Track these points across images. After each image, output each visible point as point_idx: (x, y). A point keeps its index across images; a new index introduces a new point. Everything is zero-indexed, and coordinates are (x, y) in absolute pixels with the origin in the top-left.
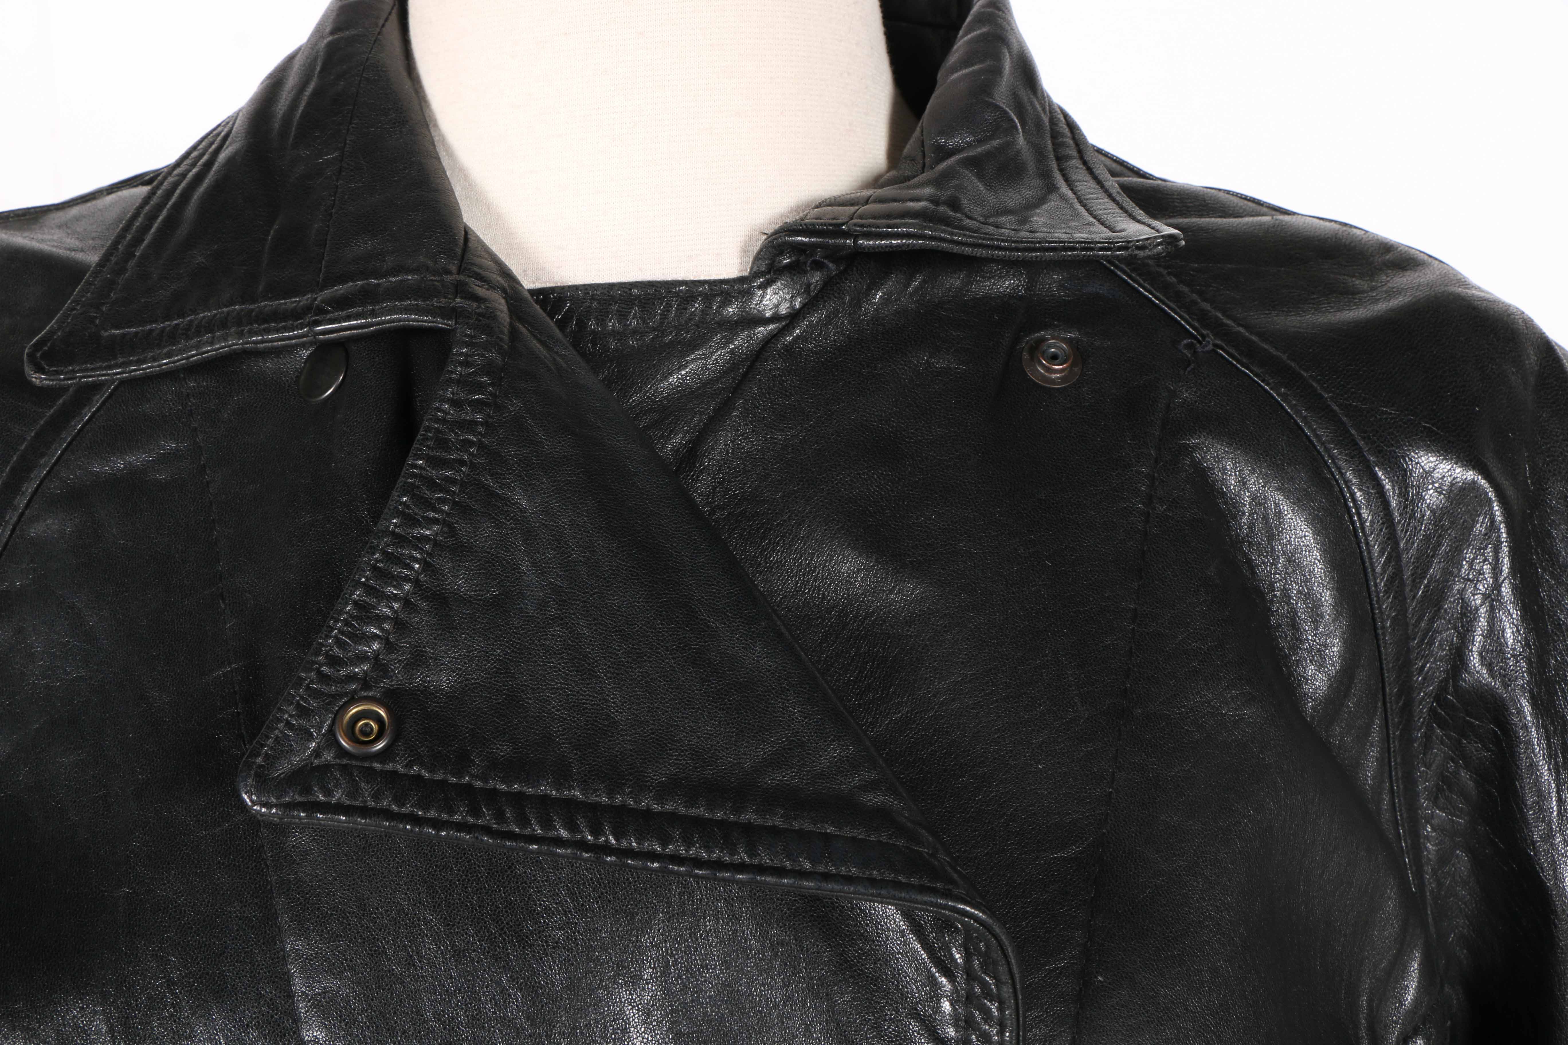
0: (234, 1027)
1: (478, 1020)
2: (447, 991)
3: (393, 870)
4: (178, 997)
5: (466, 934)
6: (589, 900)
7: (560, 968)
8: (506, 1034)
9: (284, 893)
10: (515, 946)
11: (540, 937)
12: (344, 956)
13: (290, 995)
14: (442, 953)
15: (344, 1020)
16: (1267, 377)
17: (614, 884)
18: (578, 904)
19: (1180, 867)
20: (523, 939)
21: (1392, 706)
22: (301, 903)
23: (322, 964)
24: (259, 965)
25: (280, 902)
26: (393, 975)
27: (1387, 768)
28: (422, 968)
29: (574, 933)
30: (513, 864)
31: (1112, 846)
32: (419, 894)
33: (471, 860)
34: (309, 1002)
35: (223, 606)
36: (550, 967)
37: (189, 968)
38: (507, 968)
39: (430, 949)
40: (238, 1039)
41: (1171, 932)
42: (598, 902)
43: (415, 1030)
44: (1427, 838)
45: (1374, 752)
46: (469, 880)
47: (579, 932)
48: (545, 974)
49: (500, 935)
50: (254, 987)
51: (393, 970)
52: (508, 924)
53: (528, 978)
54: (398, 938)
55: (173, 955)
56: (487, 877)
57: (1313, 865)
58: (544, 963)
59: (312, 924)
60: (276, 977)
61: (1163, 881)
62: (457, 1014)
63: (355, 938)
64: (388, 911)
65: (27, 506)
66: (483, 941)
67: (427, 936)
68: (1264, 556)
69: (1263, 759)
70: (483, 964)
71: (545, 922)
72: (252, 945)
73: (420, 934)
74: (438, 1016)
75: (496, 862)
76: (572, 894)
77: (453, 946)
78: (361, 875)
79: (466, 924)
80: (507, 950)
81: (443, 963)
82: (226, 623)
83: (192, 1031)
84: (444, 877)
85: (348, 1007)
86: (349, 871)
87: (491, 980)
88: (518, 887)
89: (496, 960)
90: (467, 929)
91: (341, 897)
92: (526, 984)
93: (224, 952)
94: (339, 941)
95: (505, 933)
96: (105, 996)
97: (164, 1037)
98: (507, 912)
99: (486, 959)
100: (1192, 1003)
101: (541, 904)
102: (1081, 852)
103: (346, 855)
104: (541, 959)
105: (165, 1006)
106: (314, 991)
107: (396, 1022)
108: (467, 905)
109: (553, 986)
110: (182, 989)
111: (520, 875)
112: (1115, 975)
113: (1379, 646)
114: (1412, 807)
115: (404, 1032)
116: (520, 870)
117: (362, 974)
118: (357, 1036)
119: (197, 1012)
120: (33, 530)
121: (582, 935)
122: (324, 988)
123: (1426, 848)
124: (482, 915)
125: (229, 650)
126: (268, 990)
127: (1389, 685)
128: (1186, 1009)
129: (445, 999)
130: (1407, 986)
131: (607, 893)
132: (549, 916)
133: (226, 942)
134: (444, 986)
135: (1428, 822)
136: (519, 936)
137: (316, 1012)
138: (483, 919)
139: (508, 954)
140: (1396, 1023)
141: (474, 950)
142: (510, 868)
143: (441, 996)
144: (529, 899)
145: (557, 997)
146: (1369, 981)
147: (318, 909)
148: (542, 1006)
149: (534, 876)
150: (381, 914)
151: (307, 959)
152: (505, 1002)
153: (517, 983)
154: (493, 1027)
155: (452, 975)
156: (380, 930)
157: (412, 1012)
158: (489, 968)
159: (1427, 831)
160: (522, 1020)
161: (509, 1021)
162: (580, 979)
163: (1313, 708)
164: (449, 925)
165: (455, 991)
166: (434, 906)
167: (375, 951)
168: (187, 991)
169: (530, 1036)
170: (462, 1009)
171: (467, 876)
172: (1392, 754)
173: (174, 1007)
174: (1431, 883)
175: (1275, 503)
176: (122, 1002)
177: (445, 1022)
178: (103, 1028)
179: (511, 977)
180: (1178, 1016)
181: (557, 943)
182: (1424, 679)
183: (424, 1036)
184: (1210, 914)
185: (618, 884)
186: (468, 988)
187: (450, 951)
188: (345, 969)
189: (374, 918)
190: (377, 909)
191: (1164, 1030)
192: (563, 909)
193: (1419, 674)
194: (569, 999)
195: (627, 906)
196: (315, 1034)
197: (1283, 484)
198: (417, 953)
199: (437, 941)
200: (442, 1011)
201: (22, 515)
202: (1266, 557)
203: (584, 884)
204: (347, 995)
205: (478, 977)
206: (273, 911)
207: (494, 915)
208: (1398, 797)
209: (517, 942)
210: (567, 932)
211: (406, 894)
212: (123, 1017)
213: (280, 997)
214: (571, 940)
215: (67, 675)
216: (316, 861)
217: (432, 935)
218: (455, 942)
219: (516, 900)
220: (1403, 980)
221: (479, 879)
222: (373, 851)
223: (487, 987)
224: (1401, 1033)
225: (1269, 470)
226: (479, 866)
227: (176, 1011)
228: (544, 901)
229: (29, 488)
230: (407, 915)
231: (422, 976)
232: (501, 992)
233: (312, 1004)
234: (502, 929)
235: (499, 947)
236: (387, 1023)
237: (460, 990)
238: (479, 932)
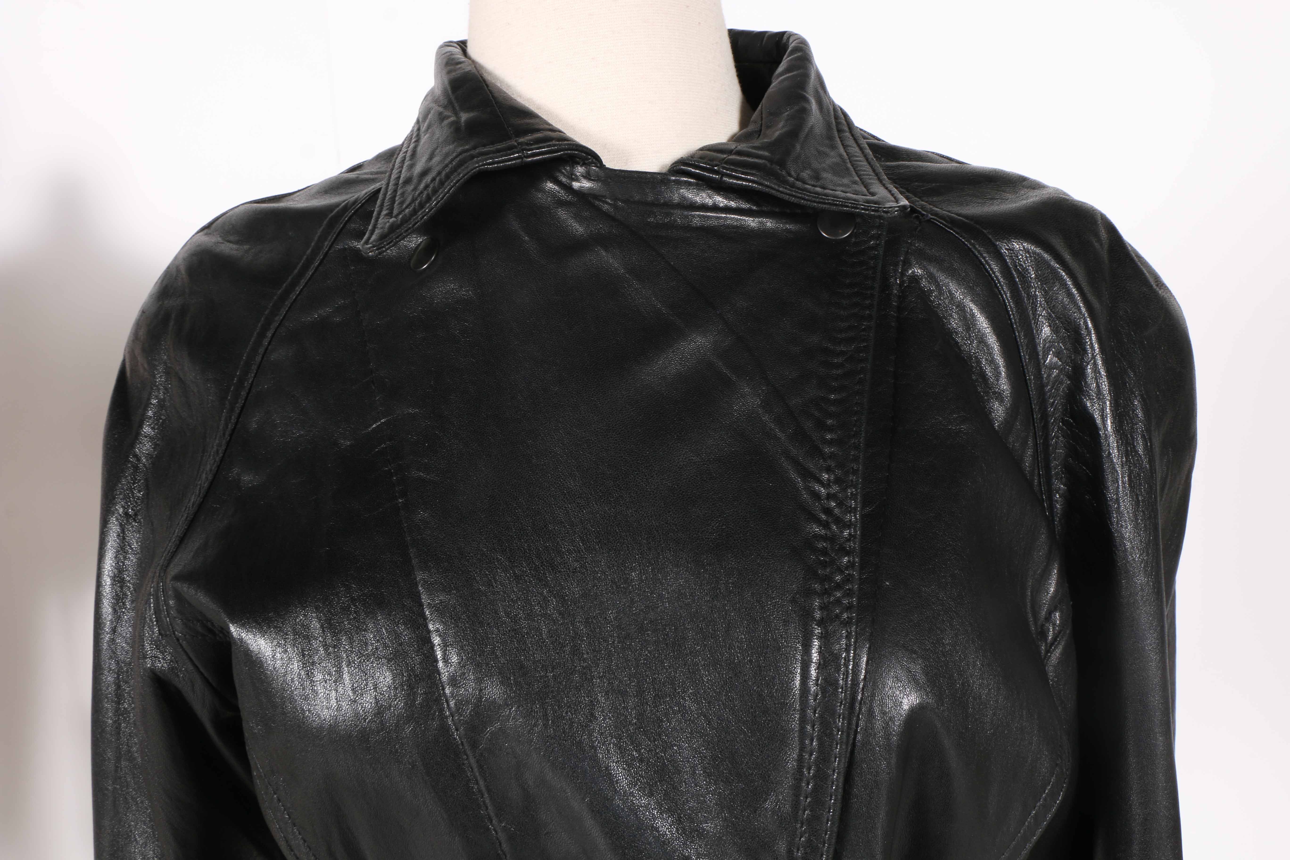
0: (391, 624)
1: (531, 616)
2: (512, 600)
3: (478, 531)
4: (358, 608)
5: (522, 566)
6: (593, 544)
7: (578, 584)
8: (548, 624)
9: (415, 546)
10: (550, 572)
11: (565, 567)
12: (452, 581)
13: (421, 605)
14: (508, 578)
15: (453, 618)
16: (964, 234)
17: (608, 534)
18: (587, 546)
19: (931, 517)
20: (555, 568)
21: (1037, 425)
22: (425, 552)
23: (439, 586)
24: (402, 588)
25: (412, 552)
26: (480, 591)
27: (1036, 461)
28: (497, 587)
29: (585, 563)
30: (547, 524)
31: (890, 506)
32: (493, 544)
33: (522, 523)
34: (433, 608)
35: (374, 388)
36: (571, 584)
37: (363, 591)
38: (546, 585)
39: (501, 576)
40: (393, 630)
41: (927, 555)
42: (598, 545)
43: (495, 623)
44: (1056, 501)
45: (1029, 452)
46: (522, 535)
47: (588, 563)
48: (569, 588)
49: (541, 566)
50: (400, 601)
51: (480, 588)
52: (546, 559)
53: (559, 591)
54: (482, 570)
55: (354, 584)
56: (532, 532)
57: (1002, 514)
58: (568, 582)
59: (432, 563)
60: (412, 595)
61: (921, 525)
62: (519, 613)
63: (457, 571)
64: (475, 555)
65: (269, 344)
66: (532, 570)
67: (499, 568)
68: (965, 340)
69: (974, 453)
70: (532, 584)
71: (567, 557)
72: (398, 577)
73: (495, 568)
74: (508, 614)
75: (537, 523)
76: (583, 541)
77: (514, 573)
78: (460, 535)
79: (521, 561)
80: (546, 574)
81: (509, 583)
82: (376, 397)
83: (367, 627)
84: (507, 534)
85: (455, 611)
86: (452, 533)
87: (538, 593)
88: (551, 537)
89: (540, 581)
90: (522, 563)
91: (448, 548)
92: (558, 594)
93: (382, 582)
94: (448, 573)
95: (544, 565)
96: (317, 608)
97: (351, 630)
98: (544, 552)
99: (534, 580)
100: (941, 595)
101: (564, 547)
102: (872, 511)
103: (450, 524)
104: (566, 579)
105: (351, 613)
106: (435, 602)
107: (483, 619)
108: (521, 550)
109: (574, 595)
110: (360, 603)
111: (551, 530)
112: (896, 581)
113: (1028, 391)
114: (1049, 483)
115: (488, 624)
116: (551, 527)
117: (463, 591)
118: (461, 627)
119: (369, 616)
120: (273, 357)
121: (590, 564)
122: (441, 600)
123: (1056, 507)
124: (531, 555)
125: (379, 412)
126: (408, 602)
127: (1036, 413)
128: (938, 599)
129: (511, 604)
130: (1051, 583)
131: (603, 539)
132: (570, 554)
133: (383, 576)
134: (510, 597)
135: (1057, 492)
136: (553, 566)
137: (437, 614)
138: (531, 557)
139: (547, 577)
140: (1045, 604)
141: (527, 576)
142: (545, 526)
143: (509, 603)
144: (557, 544)
145: (576, 601)
146: (1031, 581)
147: (436, 555)
148: (568, 607)
149: (560, 531)
150: (472, 556)
151: (430, 584)
152: (546, 605)
153: (553, 593)
154: (540, 620)
155: (514, 591)
156: (472, 566)
157: (492, 613)
158: (536, 585)
159: (1057, 498)
160: (556, 615)
161: (549, 616)
162: (590, 590)
163: (999, 426)
164: (511, 561)
165: (517, 600)
166: (502, 551)
167: (470, 578)
168: (363, 604)
169: (562, 624)
170: (521, 610)
171: (520, 532)
172: (1039, 453)
173: (356, 614)
174: (1058, 527)
175: (970, 308)
176: (326, 611)
177: (512, 617)
178: (317, 626)
179: (549, 590)
180: (933, 603)
181: (575, 569)
182: (1054, 410)
183: (500, 626)
184: (949, 543)
185: (610, 533)
186: (524, 597)
187: (513, 577)
188: (452, 589)
189: (468, 559)
190: (470, 554)
191: (926, 611)
192: (578, 550)
193: (1051, 407)
194: (583, 602)
195: (616, 546)
196: (437, 627)
197: (974, 298)
198: (494, 578)
199: (505, 571)
200: (510, 611)
201: (266, 349)
202: (966, 340)
203: (590, 534)
204: (454, 604)
205: (530, 591)
206: (409, 557)
207: (537, 554)
208: (1043, 478)
209: (551, 570)
210: (581, 563)
211: (486, 544)
212: (328, 619)
213: (415, 606)
214: (584, 567)
215: (294, 434)
216: (433, 527)
217: (501, 568)
218: (515, 571)
219: (550, 545)
220: (1049, 579)
221: (528, 534)
222: (466, 521)
223: (535, 597)
224: (1048, 610)
225: (966, 290)
226: (527, 527)
227: (357, 615)
228: (566, 545)
229: (269, 334)
230: (487, 556)
231: (497, 592)
232: (544, 600)
233: (435, 609)
234: (542, 563)
235: (541, 573)
236: (478, 619)
237: (519, 599)
238: (529, 565)
